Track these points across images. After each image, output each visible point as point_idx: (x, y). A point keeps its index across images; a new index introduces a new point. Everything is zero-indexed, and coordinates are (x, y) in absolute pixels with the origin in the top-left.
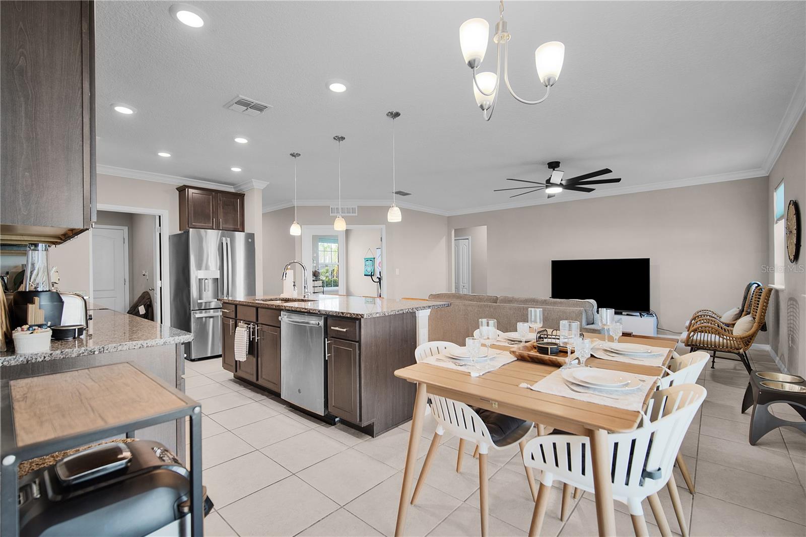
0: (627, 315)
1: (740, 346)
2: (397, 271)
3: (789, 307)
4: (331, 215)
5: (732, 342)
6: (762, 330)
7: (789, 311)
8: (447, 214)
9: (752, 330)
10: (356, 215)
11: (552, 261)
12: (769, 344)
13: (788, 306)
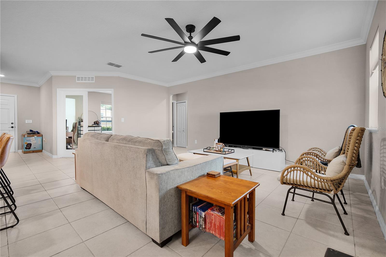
0: (266, 150)
1: (331, 188)
2: (123, 120)
3: (382, 148)
4: (77, 81)
5: (323, 183)
6: (357, 167)
7: (382, 151)
8: (167, 85)
9: (342, 172)
10: (94, 82)
11: (220, 113)
12: (364, 175)
13: (381, 146)
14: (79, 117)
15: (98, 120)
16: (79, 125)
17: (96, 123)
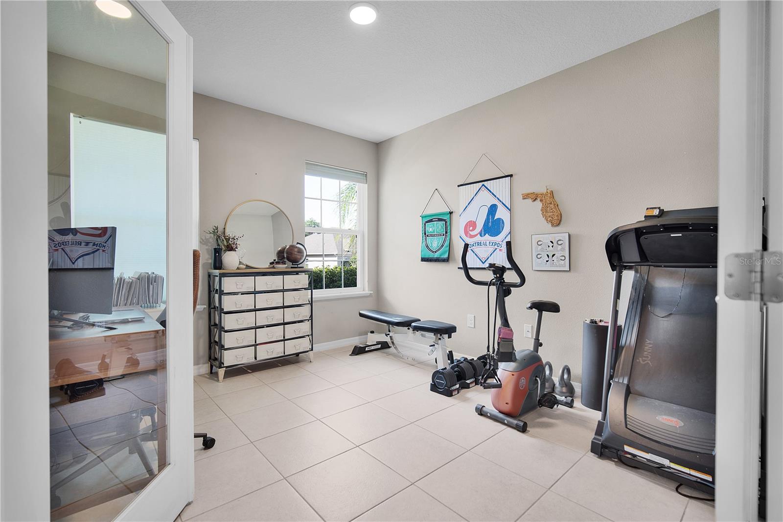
14: (213, 229)
15: (298, 243)
16: (217, 265)
17: (287, 256)
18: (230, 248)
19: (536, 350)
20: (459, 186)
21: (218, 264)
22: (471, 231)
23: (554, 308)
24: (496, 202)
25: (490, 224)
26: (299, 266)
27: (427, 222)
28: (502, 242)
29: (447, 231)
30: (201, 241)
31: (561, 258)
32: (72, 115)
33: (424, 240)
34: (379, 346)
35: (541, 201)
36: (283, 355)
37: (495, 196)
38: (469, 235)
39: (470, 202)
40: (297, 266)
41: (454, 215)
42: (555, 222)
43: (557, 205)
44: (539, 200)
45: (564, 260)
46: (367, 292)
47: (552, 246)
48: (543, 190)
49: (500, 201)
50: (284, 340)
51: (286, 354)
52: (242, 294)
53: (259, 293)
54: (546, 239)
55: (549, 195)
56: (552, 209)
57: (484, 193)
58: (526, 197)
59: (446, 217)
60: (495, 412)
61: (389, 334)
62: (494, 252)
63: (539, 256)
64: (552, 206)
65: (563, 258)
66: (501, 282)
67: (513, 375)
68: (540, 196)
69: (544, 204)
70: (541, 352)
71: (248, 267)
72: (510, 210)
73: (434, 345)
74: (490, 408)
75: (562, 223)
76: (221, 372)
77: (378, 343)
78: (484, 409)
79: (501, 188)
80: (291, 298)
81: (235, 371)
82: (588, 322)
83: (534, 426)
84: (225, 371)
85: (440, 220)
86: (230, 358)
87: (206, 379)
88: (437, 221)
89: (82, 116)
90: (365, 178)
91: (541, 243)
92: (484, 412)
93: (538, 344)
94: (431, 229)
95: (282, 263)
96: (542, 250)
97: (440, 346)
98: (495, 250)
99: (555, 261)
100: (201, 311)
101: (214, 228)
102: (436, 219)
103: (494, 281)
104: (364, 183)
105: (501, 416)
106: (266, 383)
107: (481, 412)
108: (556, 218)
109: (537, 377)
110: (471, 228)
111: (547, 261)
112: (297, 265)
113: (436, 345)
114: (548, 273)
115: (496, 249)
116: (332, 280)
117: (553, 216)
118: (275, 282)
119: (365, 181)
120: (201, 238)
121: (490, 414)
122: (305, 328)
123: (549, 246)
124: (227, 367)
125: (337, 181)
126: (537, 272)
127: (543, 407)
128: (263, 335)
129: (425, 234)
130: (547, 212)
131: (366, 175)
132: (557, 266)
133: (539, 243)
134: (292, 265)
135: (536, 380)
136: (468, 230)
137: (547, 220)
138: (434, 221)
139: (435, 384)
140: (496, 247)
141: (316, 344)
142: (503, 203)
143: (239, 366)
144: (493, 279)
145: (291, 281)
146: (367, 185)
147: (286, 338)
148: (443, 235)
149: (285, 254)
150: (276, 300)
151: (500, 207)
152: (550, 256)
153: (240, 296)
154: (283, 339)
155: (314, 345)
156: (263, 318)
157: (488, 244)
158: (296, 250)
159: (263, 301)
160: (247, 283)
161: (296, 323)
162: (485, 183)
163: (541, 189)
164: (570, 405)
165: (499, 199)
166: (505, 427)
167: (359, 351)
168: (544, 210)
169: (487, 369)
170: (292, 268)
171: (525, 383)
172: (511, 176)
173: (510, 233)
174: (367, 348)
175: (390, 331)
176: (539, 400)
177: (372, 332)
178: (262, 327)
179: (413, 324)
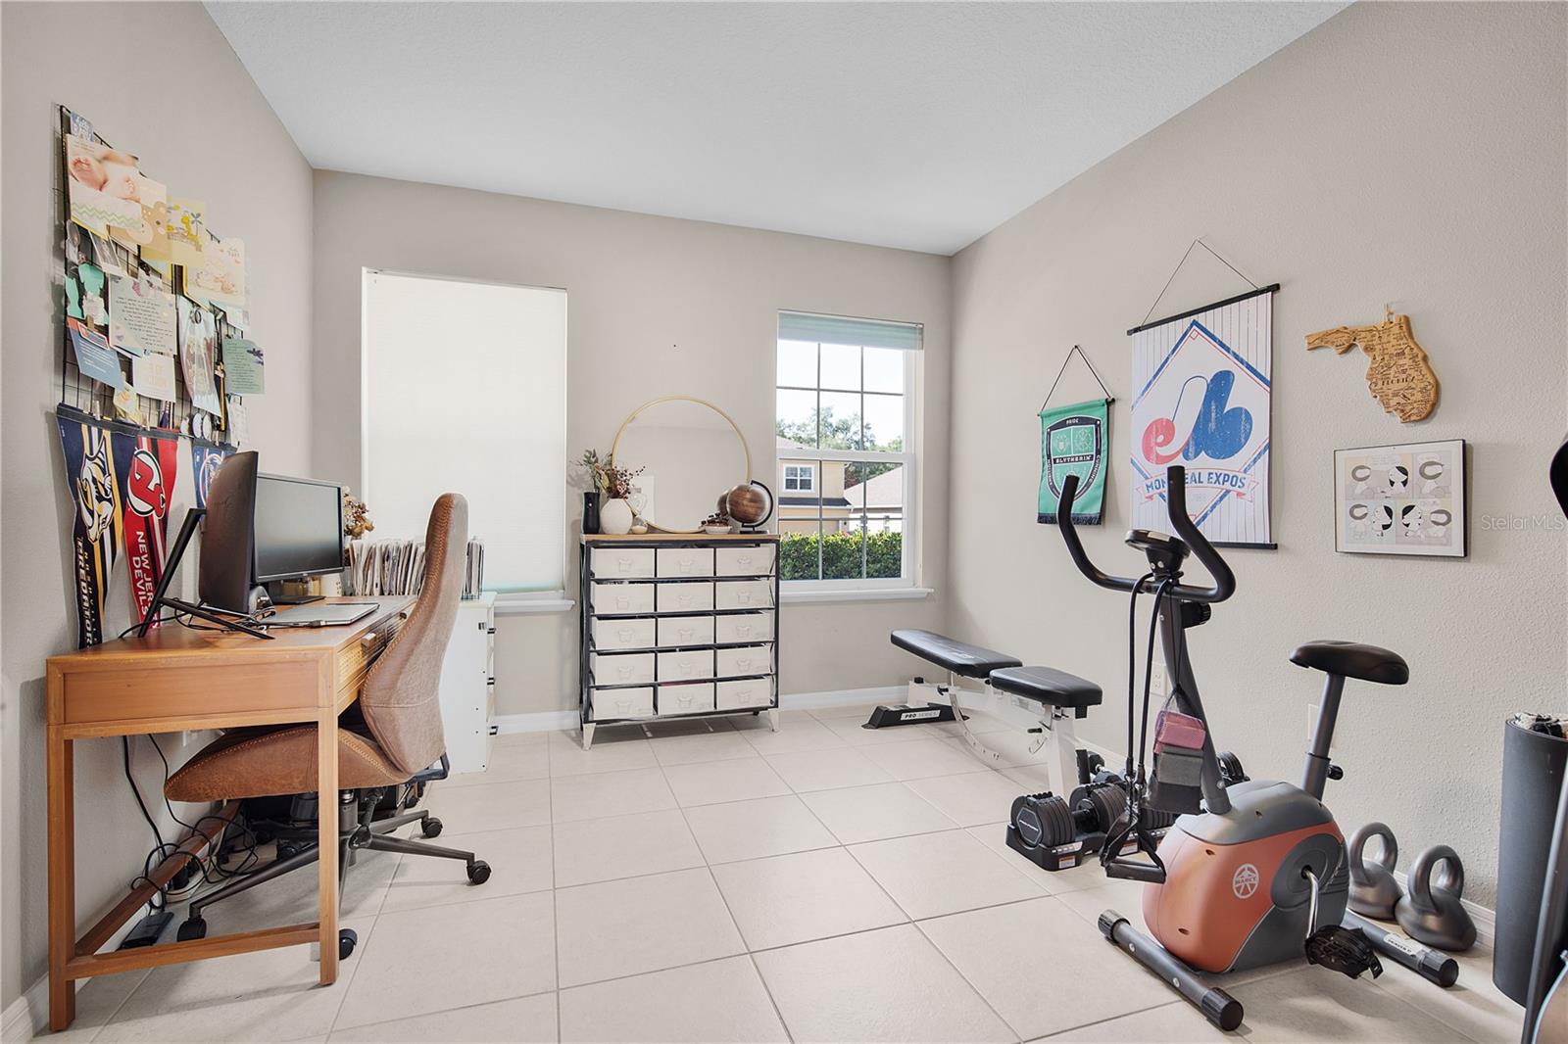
14: (586, 457)
15: (753, 482)
16: (590, 525)
17: (731, 509)
18: (615, 494)
19: (1315, 786)
20: (1130, 333)
21: (592, 522)
22: (1161, 445)
23: (1389, 670)
24: (1228, 364)
25: (1212, 425)
26: (756, 529)
27: (1053, 428)
28: (1245, 471)
29: (1102, 446)
30: (570, 480)
31: (1434, 517)
32: (364, 270)
33: (1047, 472)
34: (936, 713)
35: (1367, 349)
36: (712, 709)
37: (1228, 350)
38: (1154, 456)
39: (1159, 370)
40: (751, 529)
41: (1117, 408)
42: (1416, 409)
43: (1425, 358)
44: (1360, 346)
45: (1443, 524)
46: (921, 589)
47: (1405, 483)
48: (1379, 319)
49: (1242, 362)
50: (715, 680)
51: (719, 709)
52: (630, 582)
53: (662, 582)
54: (1384, 462)
55: (1396, 330)
56: (1404, 372)
57: (1198, 343)
58: (1317, 343)
59: (1099, 414)
60: (1153, 947)
61: (947, 690)
62: (1221, 498)
63: (1358, 512)
64: (1406, 361)
65: (1443, 518)
66: (1167, 583)
67: (1208, 852)
68: (1363, 334)
69: (1378, 359)
70: (1334, 798)
71: (651, 529)
72: (1270, 384)
73: (1040, 730)
74: (1139, 931)
75: (1440, 411)
76: (589, 729)
77: (932, 707)
78: (1123, 927)
79: (1244, 327)
80: (730, 596)
81: (614, 732)
82: (1525, 723)
83: (1272, 1019)
84: (596, 728)
85: (1084, 421)
86: (605, 706)
87: (569, 740)
88: (1076, 424)
89: (379, 269)
90: (918, 336)
91: (1366, 472)
92: (1120, 935)
93: (1323, 769)
94: (1062, 444)
95: (720, 522)
96: (1370, 493)
97: (1055, 733)
98: (1224, 495)
99: (1414, 526)
100: (567, 612)
101: (588, 455)
102: (1074, 421)
103: (1152, 579)
104: (915, 348)
105: (1166, 960)
106: (662, 765)
107: (1113, 931)
108: (1419, 396)
109: (1309, 868)
110: (1161, 438)
111: (1386, 527)
112: (753, 527)
113: (1044, 729)
114: (1390, 562)
115: (1228, 492)
116: (838, 561)
117: (1408, 393)
118: (698, 561)
119: (919, 342)
120: (569, 475)
121: (1134, 946)
122: (761, 659)
123: (1392, 483)
124: (599, 722)
125: (858, 348)
126: (1351, 558)
127: (1318, 965)
128: (672, 667)
129: (1049, 457)
130: (1386, 380)
131: (922, 329)
132: (1421, 543)
133: (1360, 474)
134: (743, 526)
135: (1306, 877)
136: (1153, 444)
137: (1387, 405)
138: (1069, 425)
139: (1017, 829)
140: (1227, 485)
141: (785, 694)
142: (1249, 367)
143: (623, 723)
144: (1150, 575)
145: (731, 560)
146: (922, 352)
147: (719, 676)
148: (1091, 459)
149: (728, 506)
150: (698, 597)
151: (1241, 377)
152: (1397, 511)
153: (626, 585)
154: (712, 677)
155: (779, 697)
156: (673, 632)
157: (1204, 478)
158: (748, 496)
159: (672, 598)
160: (639, 562)
161: (747, 647)
162: (1200, 318)
163: (1367, 313)
164: (1445, 978)
165: (1236, 356)
166: (1172, 996)
167: (884, 719)
168: (1378, 378)
169: (1124, 824)
170: (742, 533)
171: (1256, 882)
172: (1275, 288)
173: (1270, 446)
174: (904, 715)
175: (950, 684)
176: (1312, 939)
177: (919, 681)
178: (672, 650)
179: (994, 673)
